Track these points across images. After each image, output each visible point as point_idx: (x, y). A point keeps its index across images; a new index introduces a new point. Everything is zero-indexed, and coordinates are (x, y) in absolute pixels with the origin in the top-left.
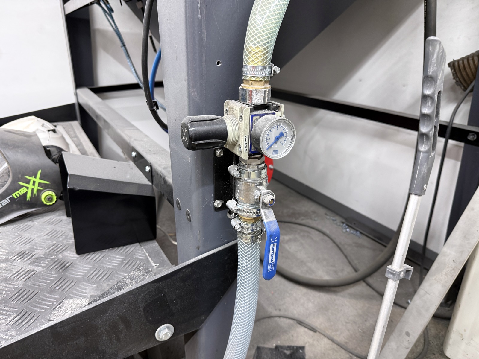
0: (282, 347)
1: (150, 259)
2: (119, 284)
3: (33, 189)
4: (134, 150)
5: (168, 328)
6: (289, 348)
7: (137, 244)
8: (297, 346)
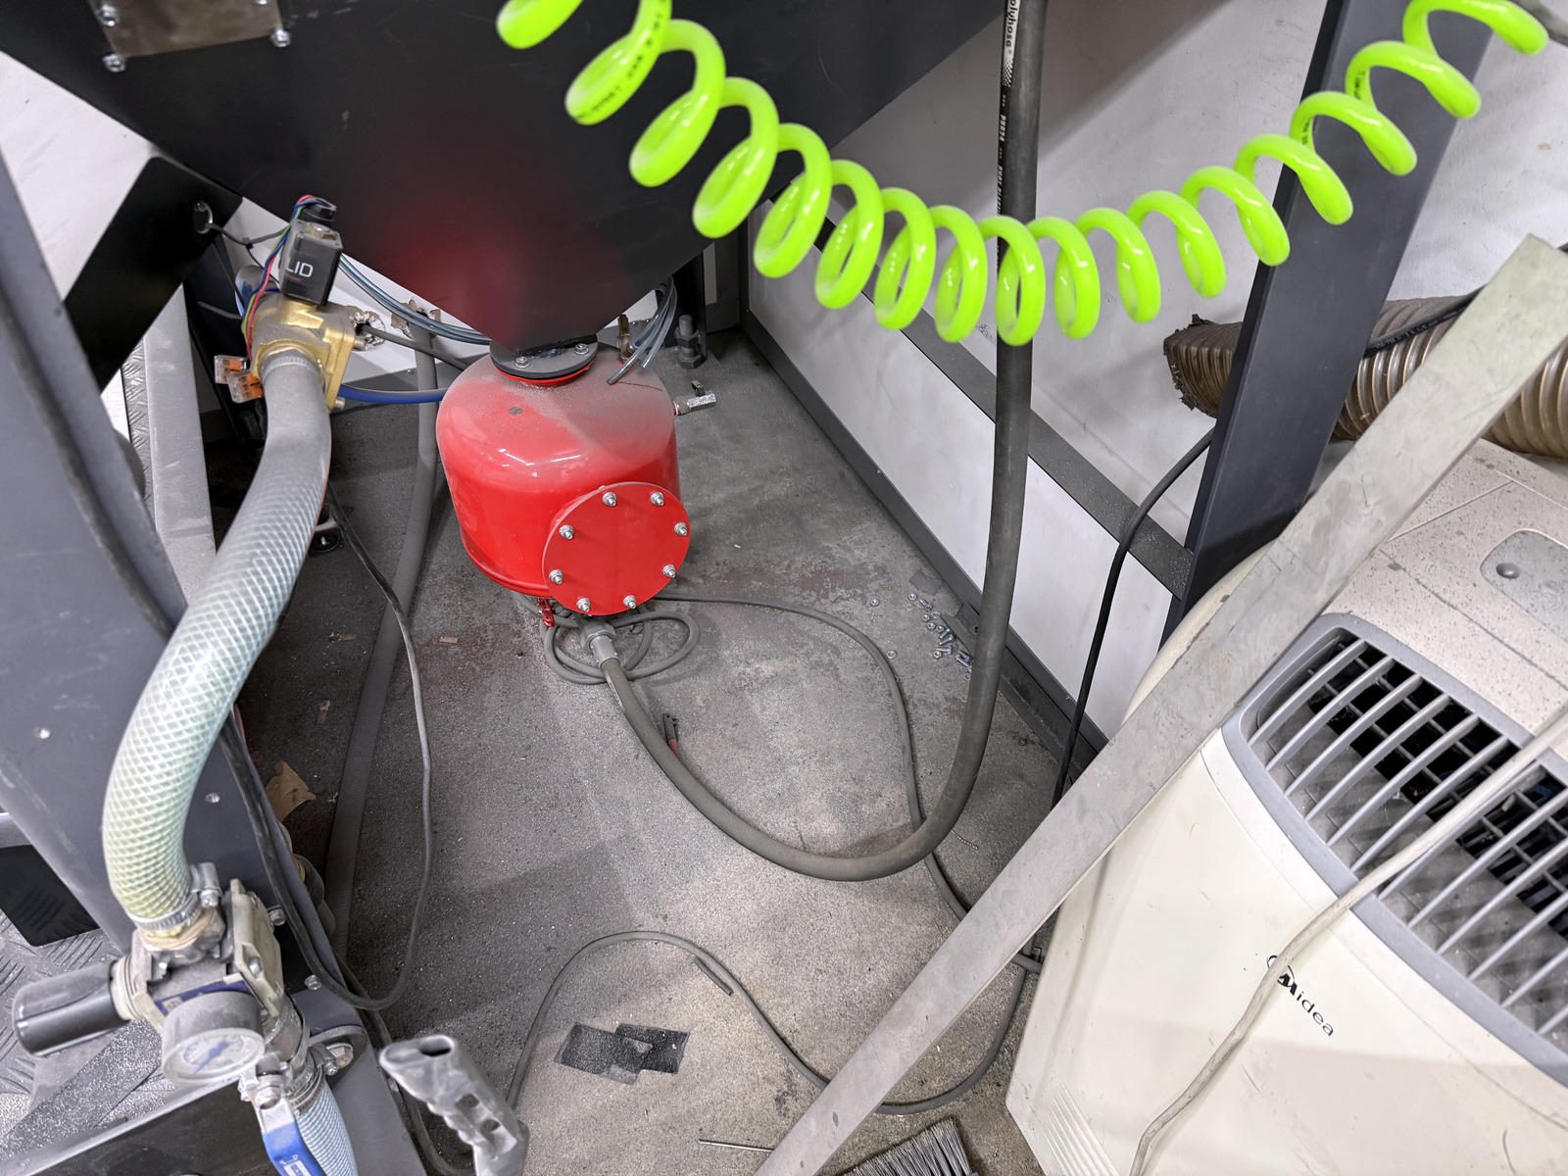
0: (631, 1031)
6: (650, 1034)
8: (669, 1032)
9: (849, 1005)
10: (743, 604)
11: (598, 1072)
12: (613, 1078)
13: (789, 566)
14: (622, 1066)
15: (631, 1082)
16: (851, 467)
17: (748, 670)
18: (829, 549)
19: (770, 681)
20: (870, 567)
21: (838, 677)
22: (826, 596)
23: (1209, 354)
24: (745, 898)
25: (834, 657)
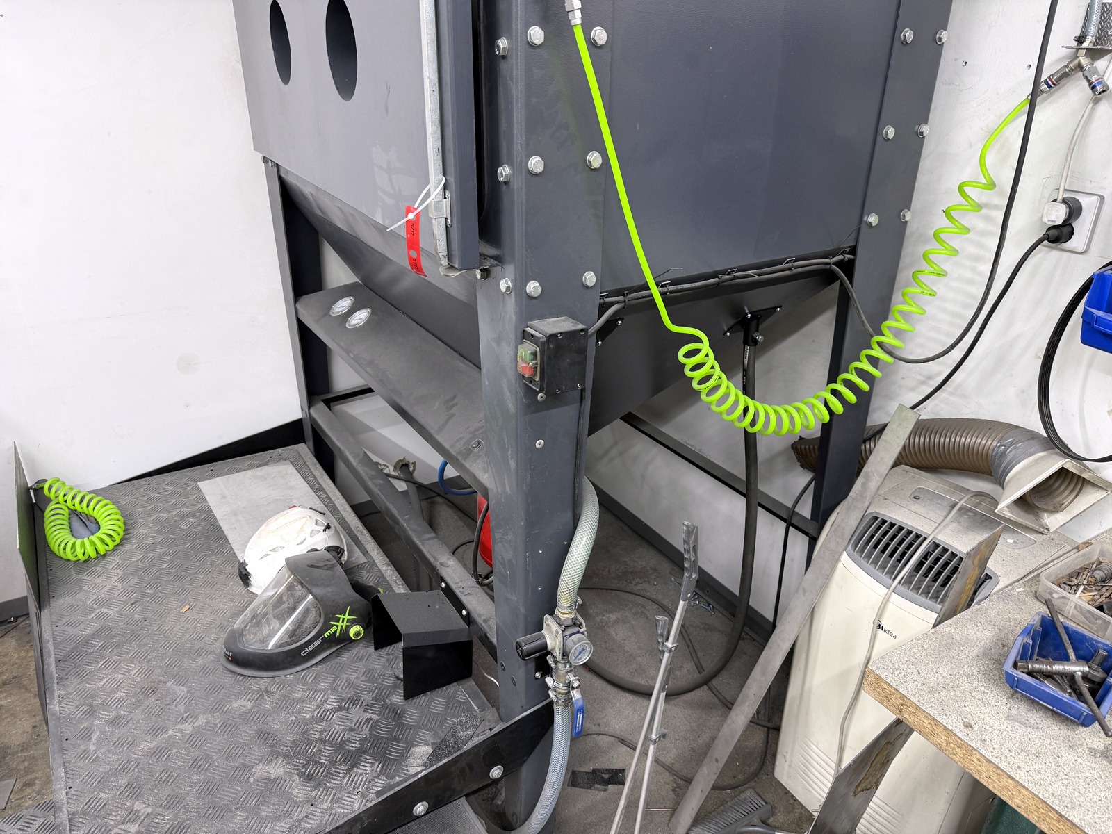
0: (599, 770)
1: (471, 702)
2: (452, 730)
3: (342, 626)
4: (443, 580)
5: (499, 768)
6: (608, 771)
7: (455, 684)
8: (616, 770)
9: (694, 751)
10: (592, 589)
11: (590, 788)
12: (597, 789)
13: (609, 571)
14: (600, 784)
15: (605, 790)
16: (625, 524)
17: (604, 618)
18: (626, 562)
19: (617, 621)
20: (648, 568)
21: (647, 618)
22: (631, 583)
23: (809, 448)
24: (633, 714)
25: (643, 610)
